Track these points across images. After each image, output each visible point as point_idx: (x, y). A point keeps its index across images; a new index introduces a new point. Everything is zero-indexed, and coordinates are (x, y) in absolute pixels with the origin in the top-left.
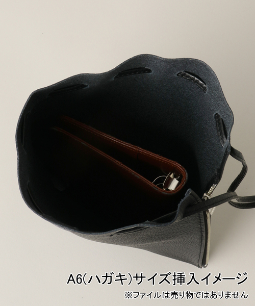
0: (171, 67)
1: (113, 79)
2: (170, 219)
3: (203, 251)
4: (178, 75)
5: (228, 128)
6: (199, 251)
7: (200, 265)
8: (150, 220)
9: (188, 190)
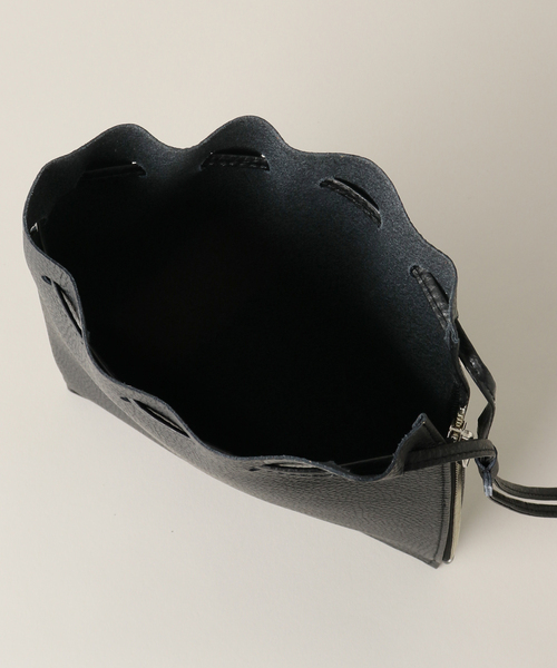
0: (304, 170)
1: (200, 169)
2: (379, 469)
3: (445, 536)
4: (321, 185)
5: (450, 290)
6: (437, 536)
7: (438, 561)
8: (338, 462)
9: (420, 417)
